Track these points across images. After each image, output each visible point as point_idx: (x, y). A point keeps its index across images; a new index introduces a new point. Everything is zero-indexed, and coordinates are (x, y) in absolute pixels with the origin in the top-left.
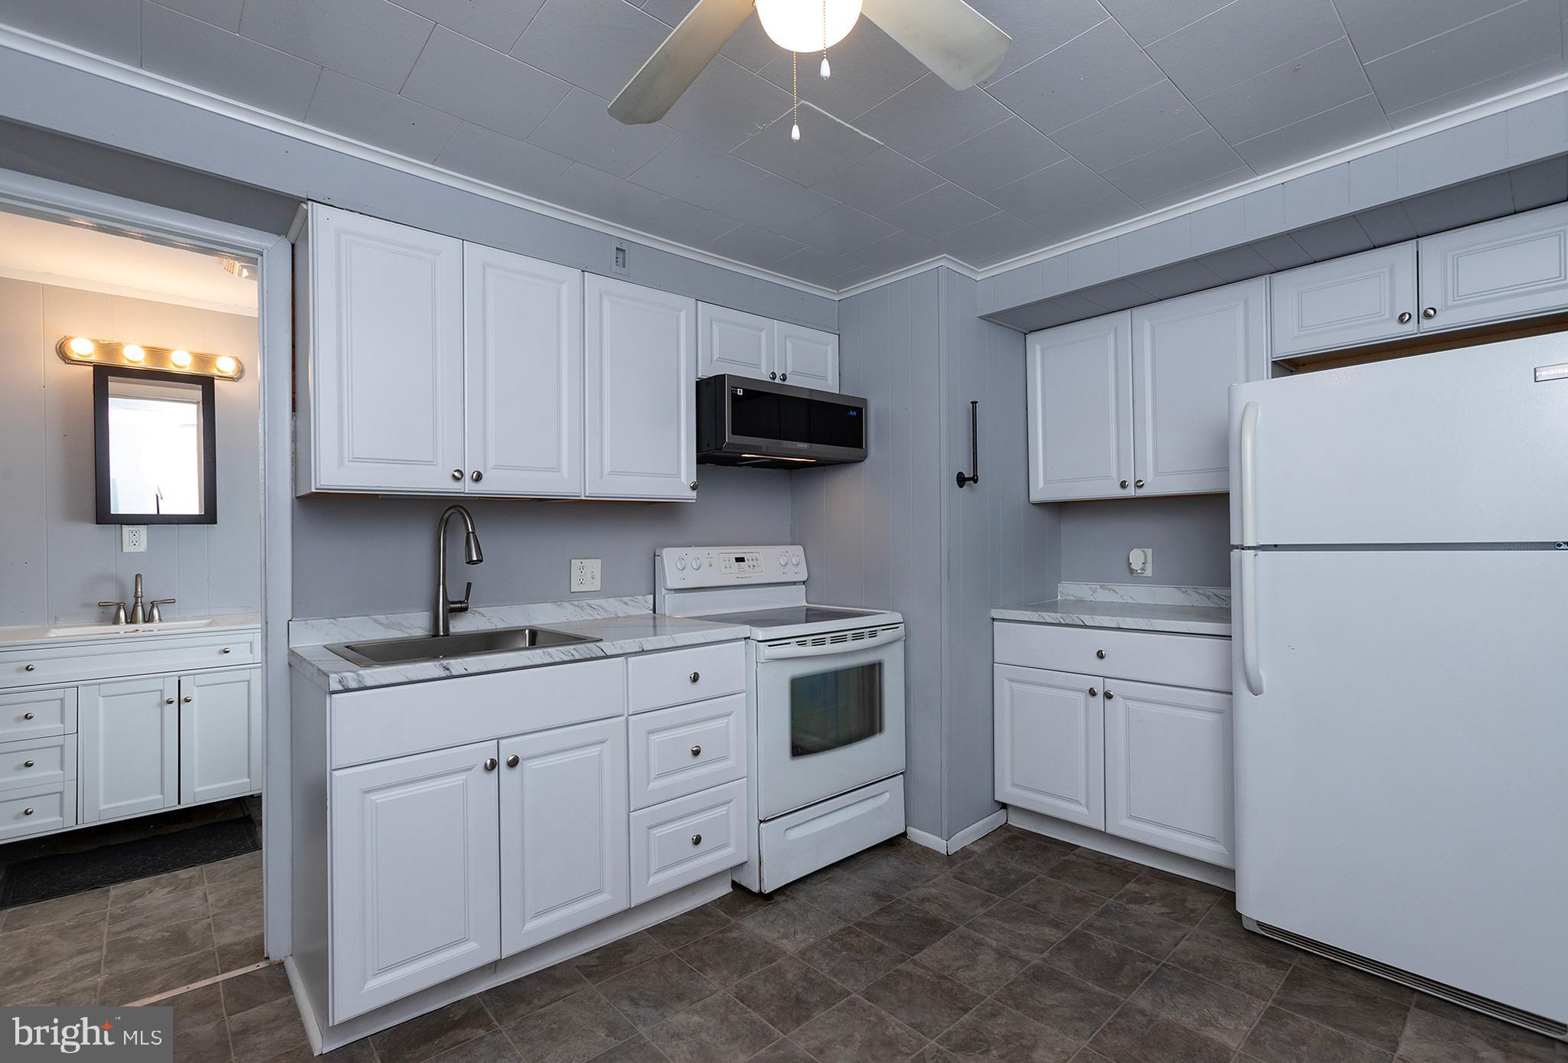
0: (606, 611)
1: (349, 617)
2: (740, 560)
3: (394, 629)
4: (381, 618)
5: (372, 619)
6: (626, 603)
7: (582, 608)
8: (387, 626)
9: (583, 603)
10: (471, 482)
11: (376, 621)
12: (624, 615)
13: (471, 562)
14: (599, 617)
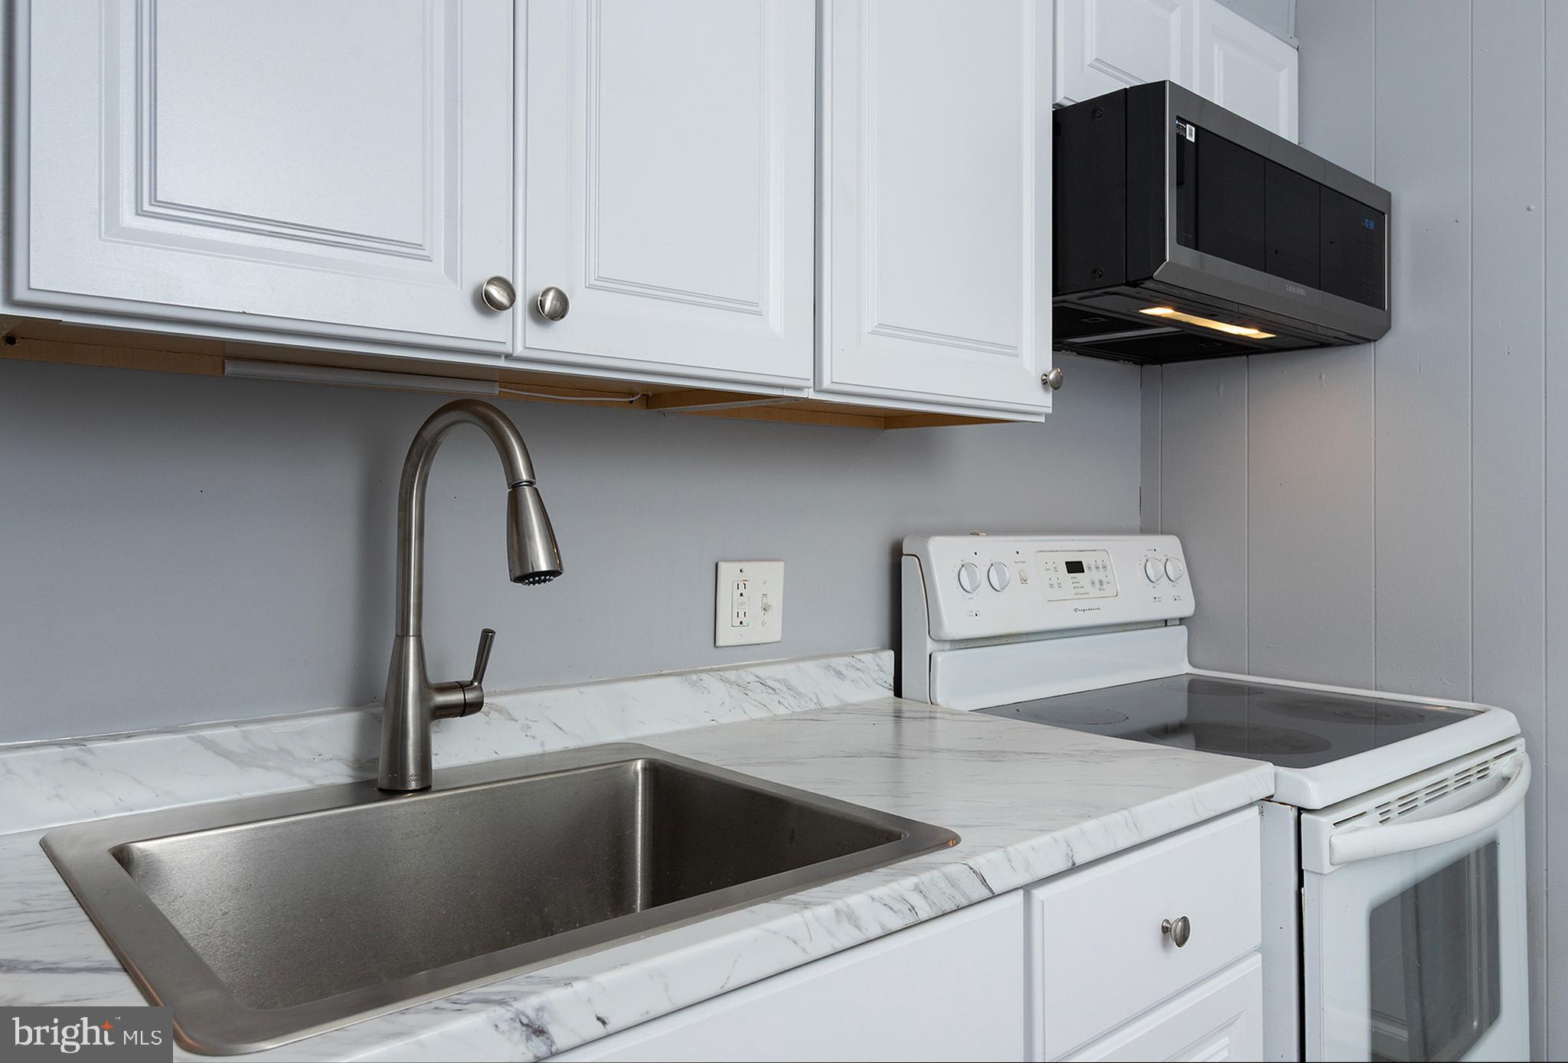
0: (798, 694)
1: (129, 736)
2: (1075, 567)
3: (267, 768)
4: (227, 735)
5: (202, 741)
6: (839, 674)
7: (744, 689)
8: (242, 760)
9: (746, 676)
10: (530, 325)
11: (211, 745)
12: (834, 703)
13: (527, 576)
14: (781, 711)
